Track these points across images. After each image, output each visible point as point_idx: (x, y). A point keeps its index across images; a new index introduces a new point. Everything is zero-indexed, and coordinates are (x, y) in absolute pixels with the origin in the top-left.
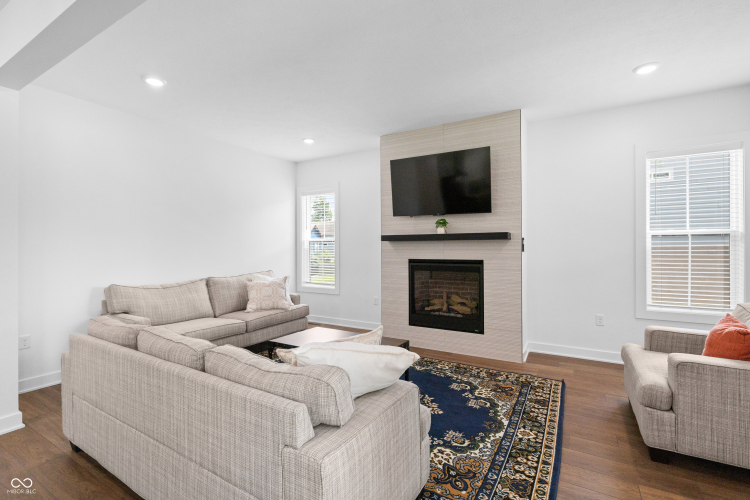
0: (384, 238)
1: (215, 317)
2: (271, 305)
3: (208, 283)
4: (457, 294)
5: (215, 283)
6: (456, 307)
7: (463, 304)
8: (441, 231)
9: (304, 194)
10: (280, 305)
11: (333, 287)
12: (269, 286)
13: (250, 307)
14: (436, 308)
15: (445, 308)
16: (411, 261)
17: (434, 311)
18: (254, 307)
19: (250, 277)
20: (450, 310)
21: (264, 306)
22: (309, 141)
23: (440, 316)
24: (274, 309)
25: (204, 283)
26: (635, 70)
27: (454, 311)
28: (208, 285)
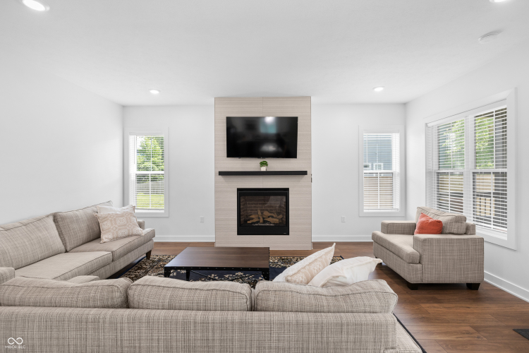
0: (221, 173)
1: (66, 252)
2: (126, 233)
3: (56, 218)
4: (267, 210)
5: (63, 218)
6: (269, 220)
7: (272, 217)
8: (263, 169)
9: (131, 134)
10: (135, 232)
11: (163, 211)
12: (122, 216)
13: (104, 237)
14: (254, 221)
15: (261, 220)
16: (238, 190)
17: (254, 223)
18: (110, 236)
19: (95, 209)
20: (265, 222)
21: (120, 234)
22: (154, 92)
23: (258, 226)
24: (128, 236)
25: (51, 219)
26: (374, 88)
27: (267, 222)
28: (55, 220)
